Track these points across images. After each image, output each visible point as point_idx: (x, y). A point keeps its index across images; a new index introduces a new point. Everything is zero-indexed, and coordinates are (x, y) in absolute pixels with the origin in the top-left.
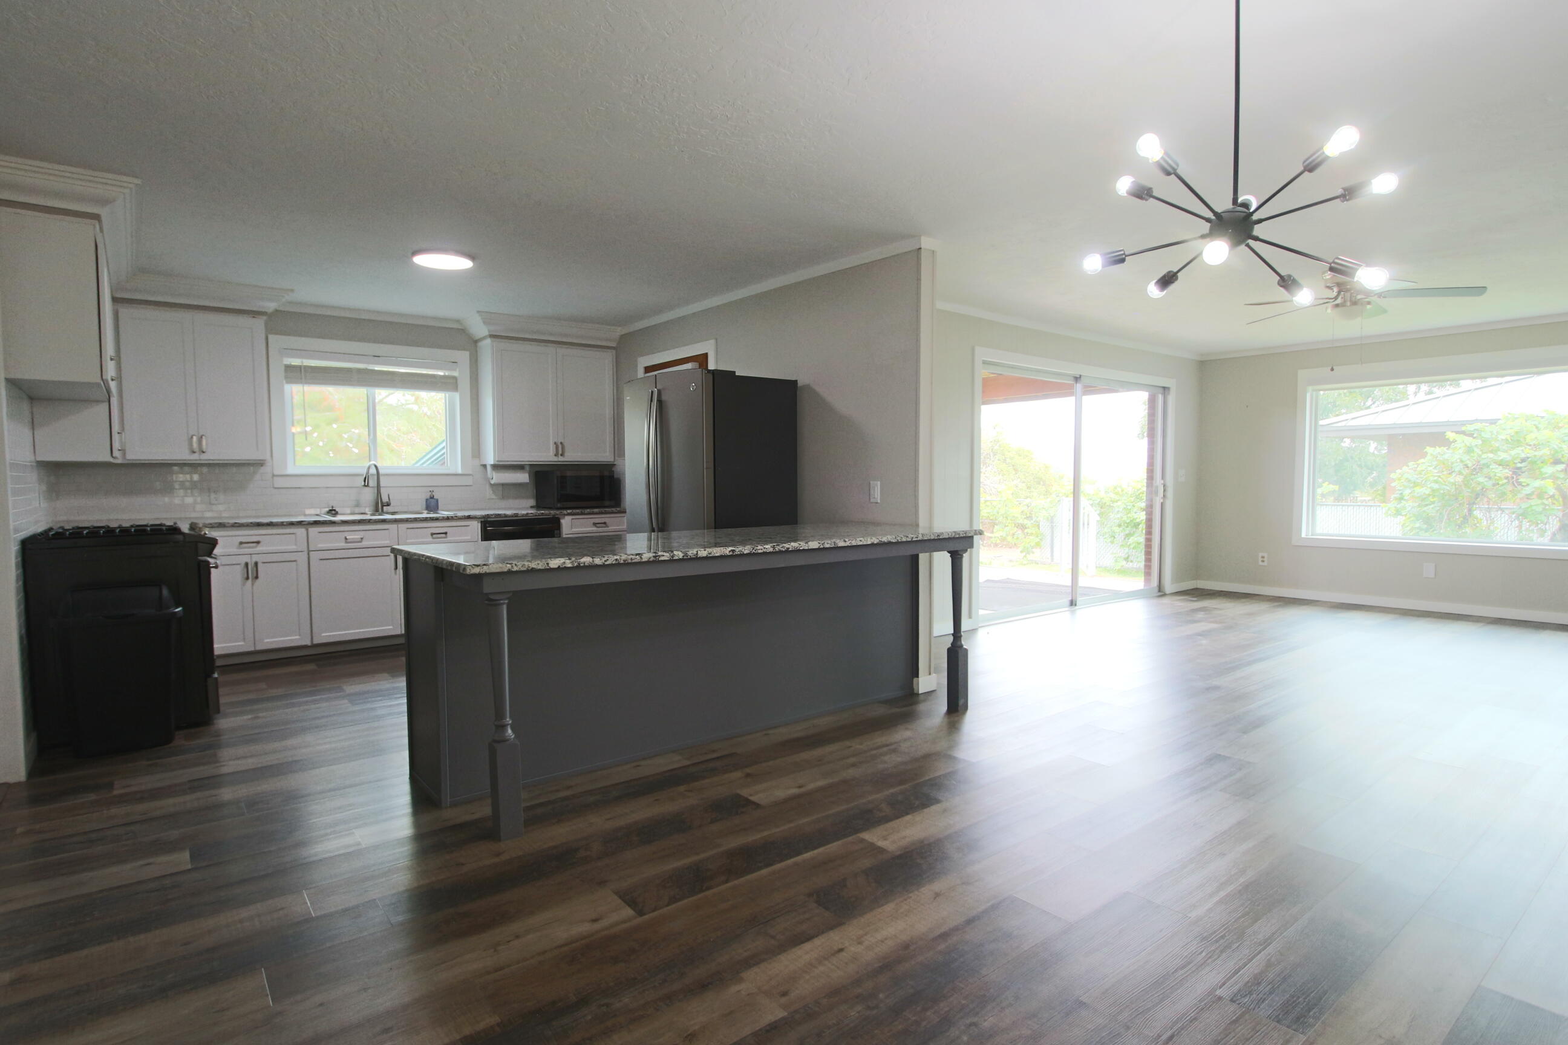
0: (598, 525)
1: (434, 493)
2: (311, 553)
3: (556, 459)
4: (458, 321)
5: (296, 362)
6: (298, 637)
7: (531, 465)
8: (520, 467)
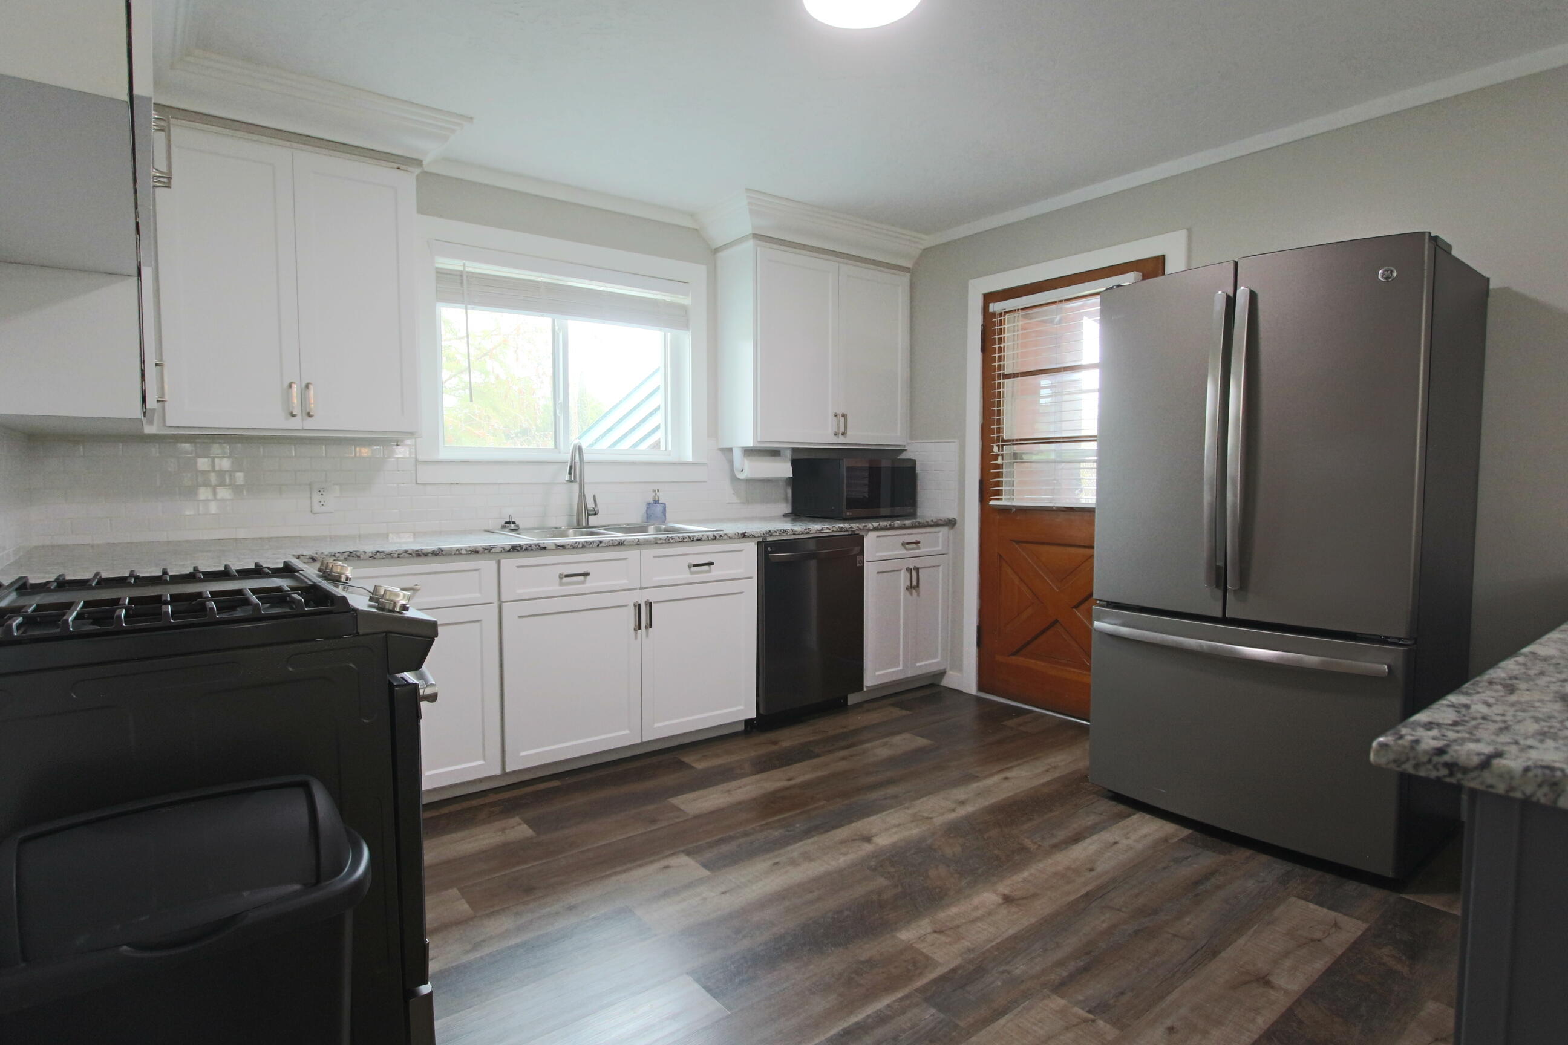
0: (907, 546)
1: (658, 494)
2: (504, 605)
3: (835, 440)
4: (692, 215)
5: (454, 264)
6: (481, 762)
7: (795, 450)
8: (775, 453)
